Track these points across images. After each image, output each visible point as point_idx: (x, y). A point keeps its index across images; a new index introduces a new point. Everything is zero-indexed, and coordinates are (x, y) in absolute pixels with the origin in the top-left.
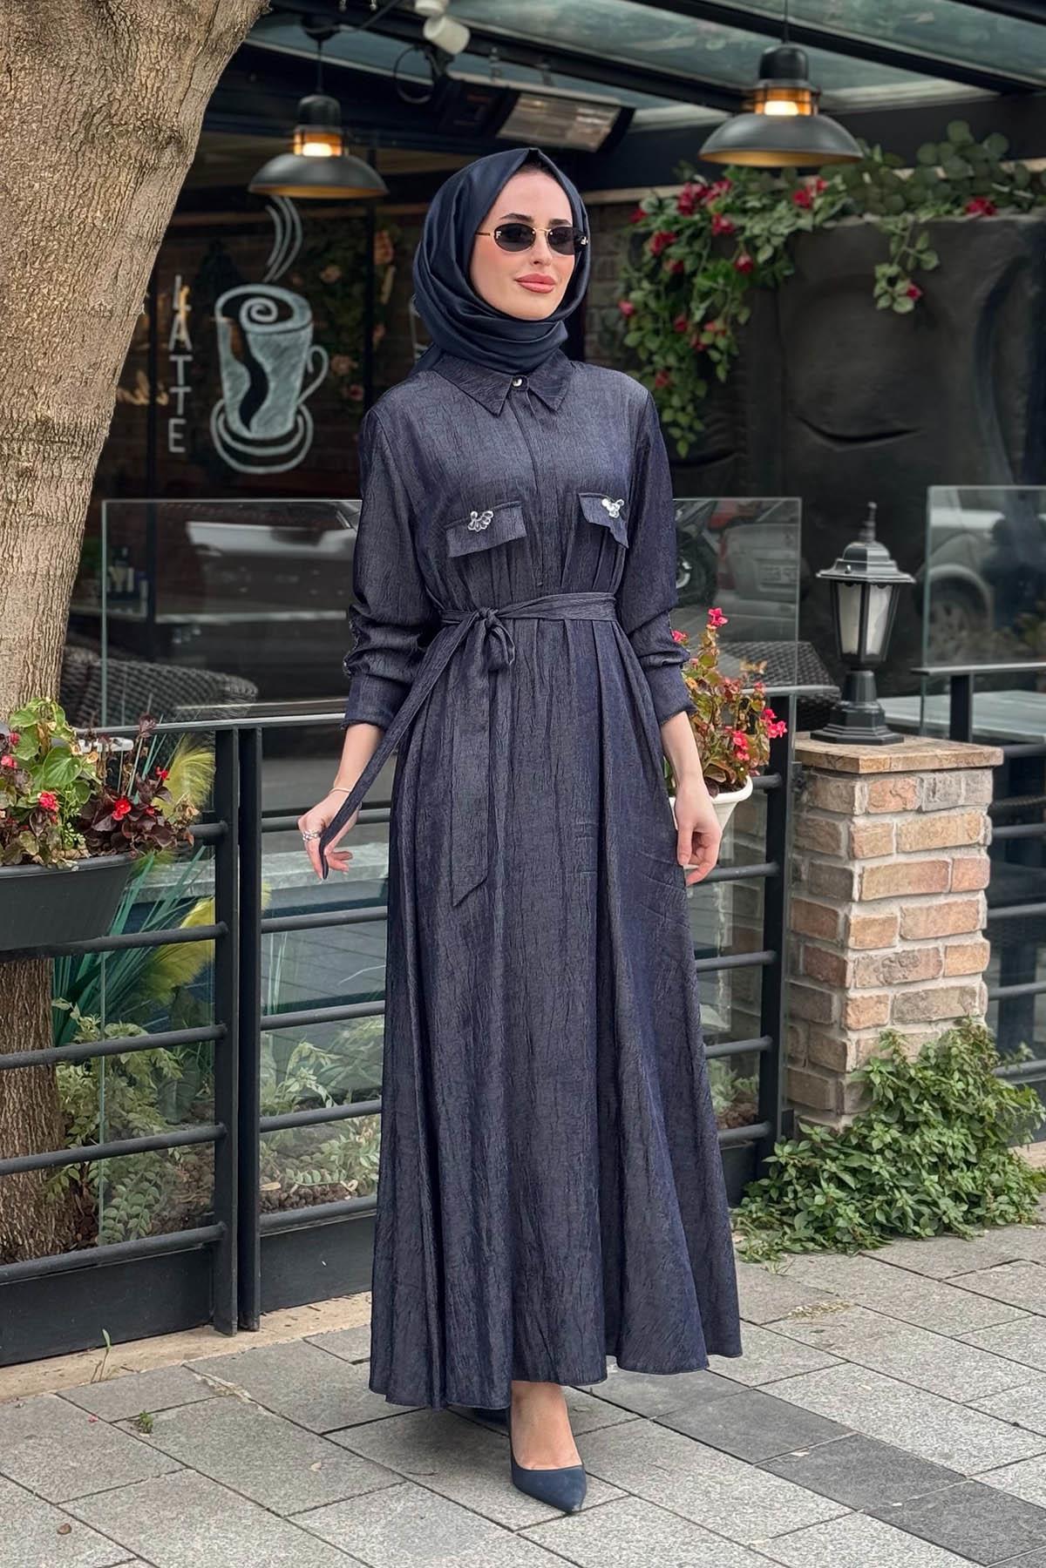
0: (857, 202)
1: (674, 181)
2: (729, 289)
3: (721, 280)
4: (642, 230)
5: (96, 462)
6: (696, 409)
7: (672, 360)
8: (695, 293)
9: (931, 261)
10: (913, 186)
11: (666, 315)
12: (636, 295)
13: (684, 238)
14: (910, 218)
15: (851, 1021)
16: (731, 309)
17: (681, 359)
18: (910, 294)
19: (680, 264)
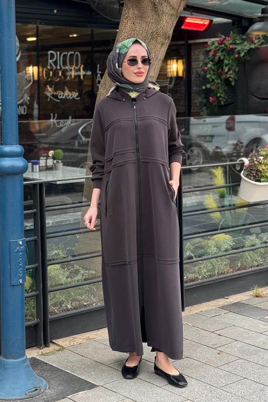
0: (265, 40)
1: (216, 37)
2: (233, 63)
3: (231, 61)
4: (208, 49)
6: (225, 92)
7: (219, 81)
8: (224, 64)
11: (216, 70)
12: (209, 65)
13: (220, 51)
16: (234, 68)
17: (221, 80)
19: (220, 57)
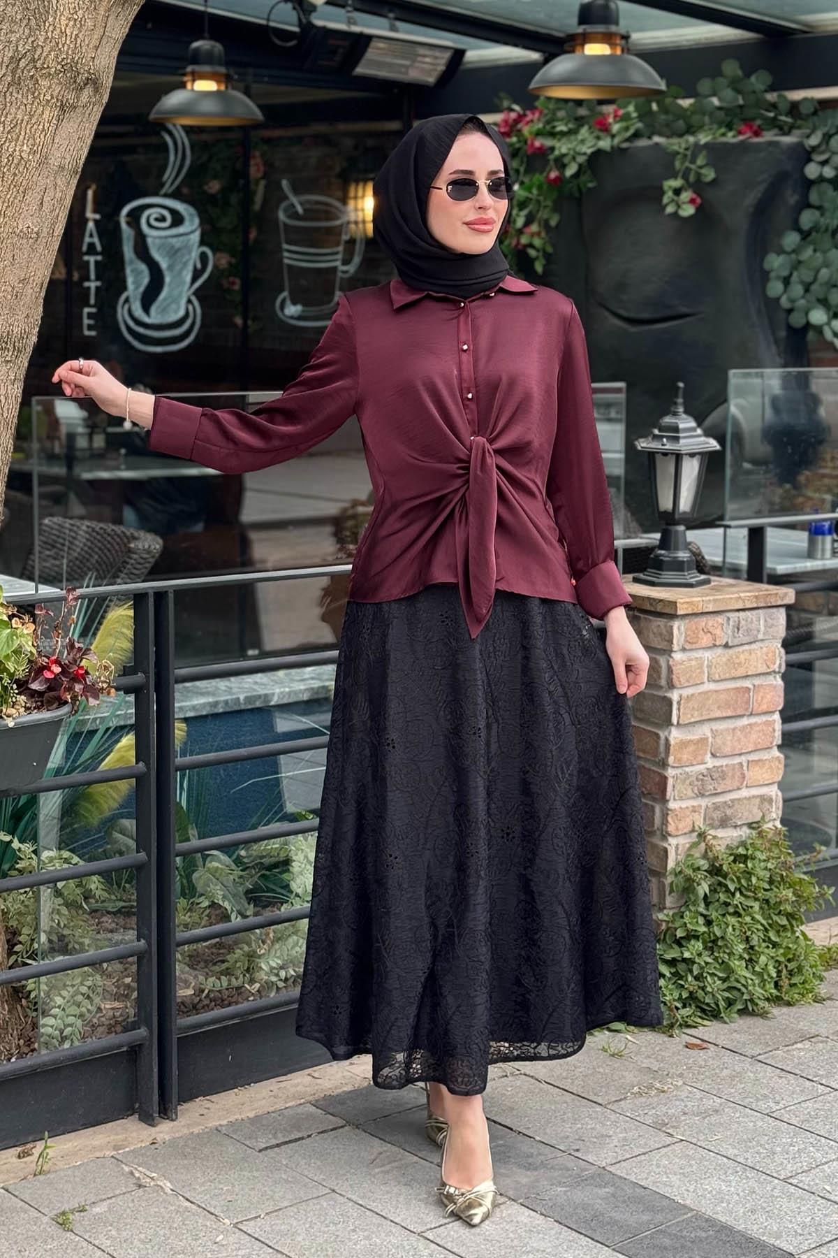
0: (647, 125)
1: (496, 110)
2: (541, 198)
3: (535, 191)
5: (26, 364)
9: (709, 174)
10: (693, 113)
14: (691, 139)
15: (671, 828)
16: (543, 214)
18: (692, 201)
